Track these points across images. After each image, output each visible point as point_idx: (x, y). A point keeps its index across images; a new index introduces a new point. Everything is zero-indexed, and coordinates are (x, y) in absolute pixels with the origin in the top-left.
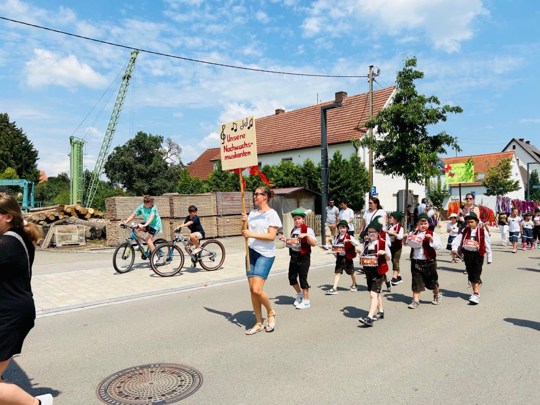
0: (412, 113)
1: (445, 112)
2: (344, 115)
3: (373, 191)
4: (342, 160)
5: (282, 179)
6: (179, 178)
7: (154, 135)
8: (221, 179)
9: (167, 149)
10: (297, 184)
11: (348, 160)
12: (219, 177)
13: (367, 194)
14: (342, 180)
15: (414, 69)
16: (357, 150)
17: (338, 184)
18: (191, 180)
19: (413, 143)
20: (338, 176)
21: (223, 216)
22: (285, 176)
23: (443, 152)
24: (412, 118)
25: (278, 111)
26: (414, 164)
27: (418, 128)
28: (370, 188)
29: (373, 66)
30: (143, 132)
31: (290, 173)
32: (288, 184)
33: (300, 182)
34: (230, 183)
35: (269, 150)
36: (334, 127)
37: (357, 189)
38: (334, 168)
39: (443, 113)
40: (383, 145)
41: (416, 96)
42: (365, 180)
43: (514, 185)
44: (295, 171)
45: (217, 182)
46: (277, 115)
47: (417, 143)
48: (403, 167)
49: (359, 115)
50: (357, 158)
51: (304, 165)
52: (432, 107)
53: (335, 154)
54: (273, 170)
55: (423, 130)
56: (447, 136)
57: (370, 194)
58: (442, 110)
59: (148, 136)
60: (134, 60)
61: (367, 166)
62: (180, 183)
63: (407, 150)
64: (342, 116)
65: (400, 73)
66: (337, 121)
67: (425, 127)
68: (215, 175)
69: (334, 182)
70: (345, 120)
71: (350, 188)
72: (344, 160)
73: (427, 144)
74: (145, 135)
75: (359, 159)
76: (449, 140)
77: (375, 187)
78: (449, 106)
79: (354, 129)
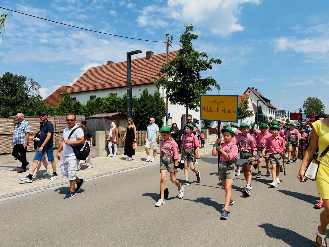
0: (190, 62)
1: (211, 63)
2: (151, 67)
3: (168, 116)
4: (148, 95)
5: (108, 107)
6: (37, 106)
7: (19, 75)
8: (66, 107)
9: (29, 86)
10: (119, 110)
11: (153, 95)
12: (65, 105)
13: (165, 118)
14: (148, 108)
15: (192, 33)
16: (158, 89)
17: (146, 111)
18: (45, 107)
19: (191, 82)
20: (146, 105)
21: (60, 133)
22: (110, 105)
23: (210, 90)
24: (190, 65)
25: (109, 63)
26: (191, 97)
27: (194, 73)
28: (166, 114)
29: (168, 34)
30: (10, 73)
31: (114, 103)
32: (113, 110)
33: (120, 109)
34: (73, 110)
35: (101, 88)
36: (144, 73)
37: (158, 114)
38: (143, 100)
39: (210, 64)
40: (172, 84)
41: (193, 51)
42: (164, 108)
43: (250, 113)
44: (117, 101)
45: (63, 109)
46: (108, 65)
47: (193, 83)
48: (184, 99)
49: (160, 66)
50: (158, 94)
51: (123, 97)
52: (203, 59)
53: (144, 91)
54: (103, 101)
55: (198, 75)
56: (213, 79)
57: (166, 118)
58: (209, 61)
59: (14, 75)
60: (3, 20)
61: (165, 100)
62: (37, 109)
63: (187, 87)
64: (150, 67)
65: (182, 35)
66: (147, 70)
67: (198, 73)
68: (62, 104)
69: (143, 110)
70: (151, 69)
71: (154, 114)
72: (150, 95)
73: (200, 84)
74: (11, 75)
75: (159, 94)
76: (213, 82)
77: (170, 113)
78: (213, 59)
79: (157, 75)
